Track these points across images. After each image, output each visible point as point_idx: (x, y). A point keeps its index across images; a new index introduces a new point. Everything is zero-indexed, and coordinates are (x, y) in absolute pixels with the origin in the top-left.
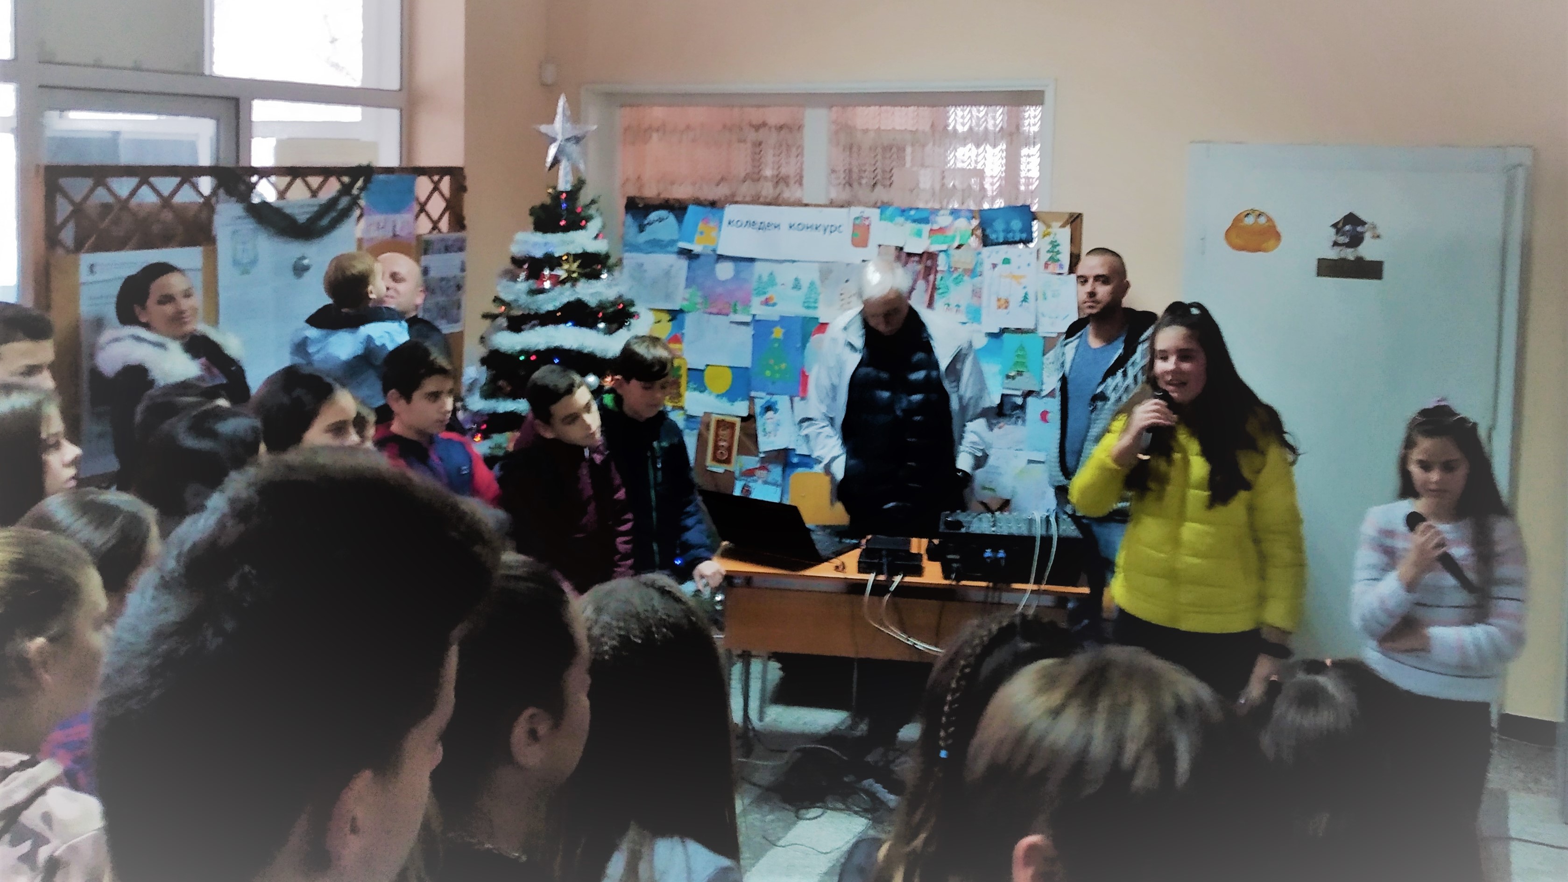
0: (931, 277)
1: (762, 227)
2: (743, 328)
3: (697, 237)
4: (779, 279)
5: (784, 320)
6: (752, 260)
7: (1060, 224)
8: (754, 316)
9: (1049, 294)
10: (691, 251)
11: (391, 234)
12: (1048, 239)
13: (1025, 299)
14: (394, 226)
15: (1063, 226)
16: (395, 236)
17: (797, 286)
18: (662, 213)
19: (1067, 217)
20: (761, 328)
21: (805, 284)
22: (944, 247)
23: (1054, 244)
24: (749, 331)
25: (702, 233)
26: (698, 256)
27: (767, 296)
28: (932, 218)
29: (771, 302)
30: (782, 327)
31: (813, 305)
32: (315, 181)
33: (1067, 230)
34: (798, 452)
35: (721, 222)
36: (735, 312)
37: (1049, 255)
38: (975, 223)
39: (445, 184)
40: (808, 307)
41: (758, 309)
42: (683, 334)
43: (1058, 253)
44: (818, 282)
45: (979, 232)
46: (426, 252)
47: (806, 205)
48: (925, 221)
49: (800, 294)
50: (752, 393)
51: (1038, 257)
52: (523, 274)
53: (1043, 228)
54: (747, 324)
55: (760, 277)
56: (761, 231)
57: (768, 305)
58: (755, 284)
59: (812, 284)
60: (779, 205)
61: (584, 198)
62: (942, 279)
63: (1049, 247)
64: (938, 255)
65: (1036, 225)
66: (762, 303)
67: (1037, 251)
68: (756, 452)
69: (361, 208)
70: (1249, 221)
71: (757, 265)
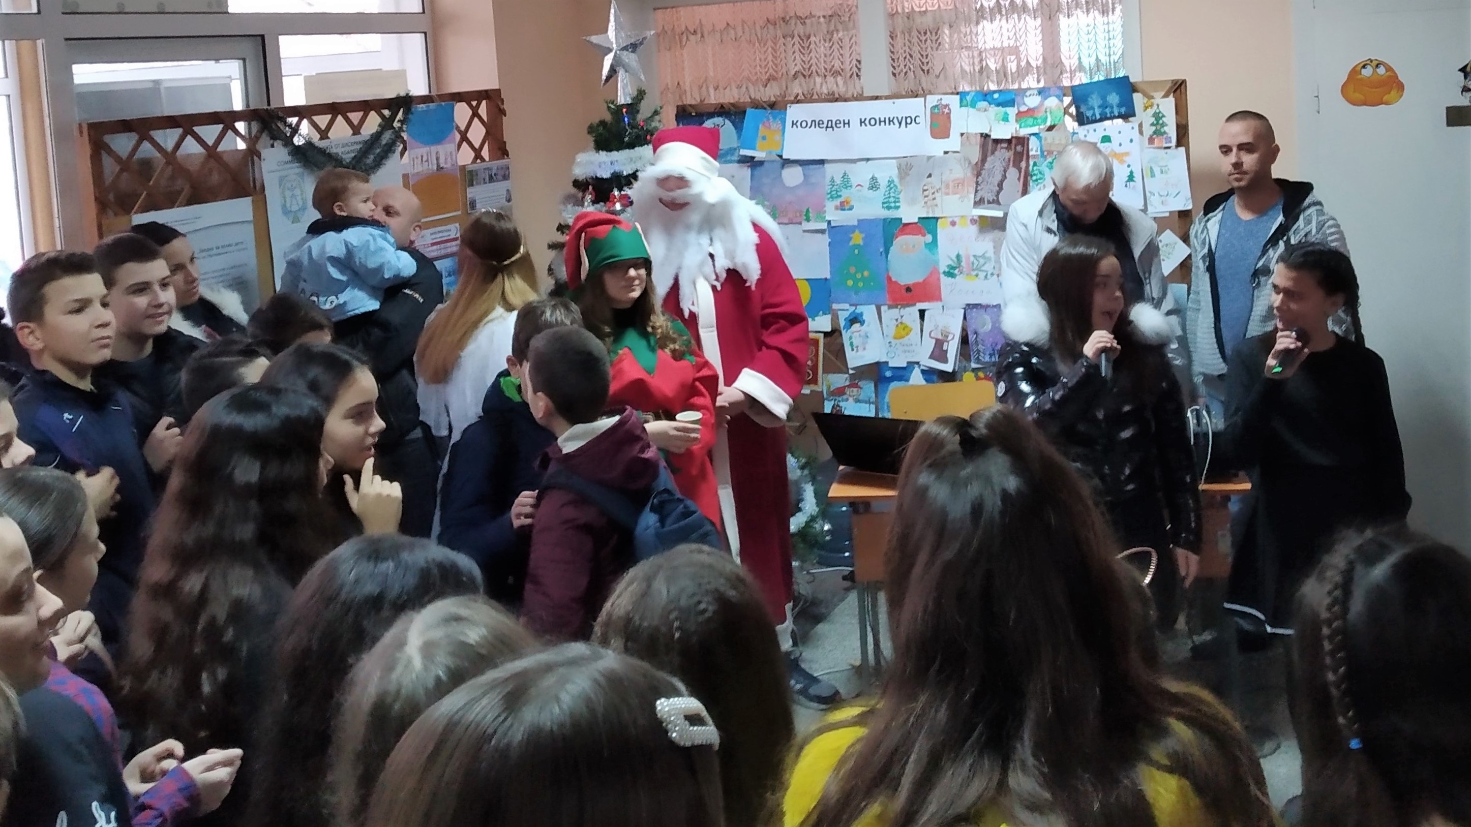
0: (1023, 164)
1: (831, 125)
2: (819, 235)
3: (759, 142)
4: (854, 181)
5: (863, 224)
6: (822, 162)
7: (1163, 93)
8: (829, 222)
9: (1157, 170)
10: (753, 158)
11: (435, 167)
12: (1151, 111)
13: (1131, 178)
14: (437, 159)
15: (1166, 96)
16: (439, 168)
17: (874, 185)
18: (718, 120)
19: (1169, 85)
20: (837, 234)
21: (883, 183)
22: (1035, 130)
23: (1158, 116)
24: (825, 239)
25: (764, 137)
26: (761, 163)
27: (842, 199)
28: (1018, 99)
29: (847, 207)
30: (861, 232)
31: (893, 205)
32: (355, 117)
33: (1171, 100)
34: (891, 365)
35: (784, 122)
36: (808, 220)
37: (1154, 128)
38: (1067, 100)
39: (483, 111)
40: (889, 208)
41: (833, 215)
43: (1163, 125)
44: (896, 180)
45: (1073, 110)
46: (471, 185)
47: (877, 98)
48: (1011, 103)
49: (879, 195)
50: (835, 306)
51: (1141, 132)
52: (589, 197)
53: (1146, 100)
54: (822, 232)
55: (833, 178)
56: (830, 130)
57: (844, 210)
58: (828, 189)
59: (891, 182)
60: (846, 100)
61: (645, 111)
62: (1035, 164)
63: (1153, 120)
64: (1028, 139)
65: (1137, 98)
66: (837, 208)
67: (1140, 126)
68: (844, 369)
69: (404, 142)
70: (1367, 72)
71: (828, 167)
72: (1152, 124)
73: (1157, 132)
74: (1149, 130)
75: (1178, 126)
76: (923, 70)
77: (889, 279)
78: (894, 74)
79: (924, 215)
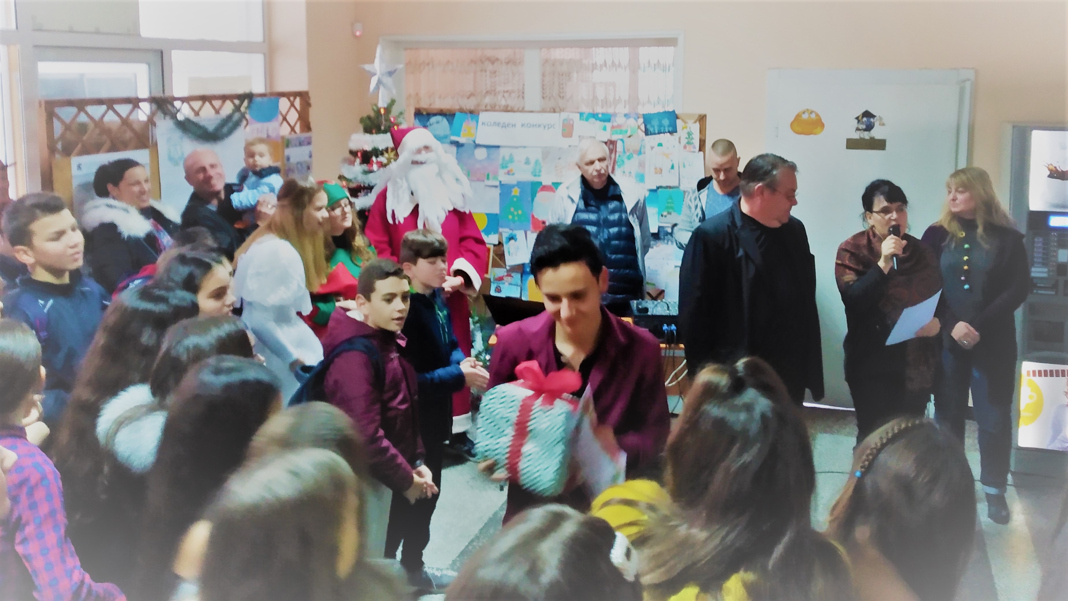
1: (505, 126)
2: (494, 189)
3: (462, 133)
4: (516, 159)
5: (520, 184)
6: (498, 147)
7: (693, 121)
8: (500, 182)
9: (687, 164)
10: (458, 142)
12: (686, 131)
13: (672, 167)
14: (268, 130)
15: (695, 122)
17: (527, 162)
18: (439, 118)
19: (696, 117)
20: (505, 189)
21: (533, 161)
22: (620, 136)
23: (689, 134)
24: (498, 191)
25: (465, 131)
26: (462, 145)
27: (509, 169)
28: (612, 119)
29: (511, 173)
30: (519, 188)
31: (537, 174)
32: (217, 103)
33: (697, 125)
35: (477, 122)
36: (488, 179)
37: (686, 140)
38: (640, 121)
39: (297, 102)
40: (535, 176)
41: (503, 178)
43: (692, 139)
44: (540, 160)
45: (643, 127)
46: (287, 146)
47: (532, 112)
48: (609, 120)
49: (530, 167)
50: (501, 230)
51: (680, 142)
52: (358, 161)
53: (683, 124)
54: (496, 187)
55: (504, 157)
56: (504, 128)
57: (509, 174)
58: (500, 161)
59: (537, 161)
60: (514, 112)
61: (395, 111)
62: (619, 156)
63: (687, 136)
64: (616, 142)
65: (679, 122)
66: (505, 174)
67: (680, 138)
68: (504, 266)
69: (247, 120)
70: (805, 116)
71: (501, 150)
72: (687, 138)
73: (688, 143)
74: (684, 141)
75: (700, 140)
76: (560, 97)
77: (533, 216)
78: (543, 98)
79: (555, 181)
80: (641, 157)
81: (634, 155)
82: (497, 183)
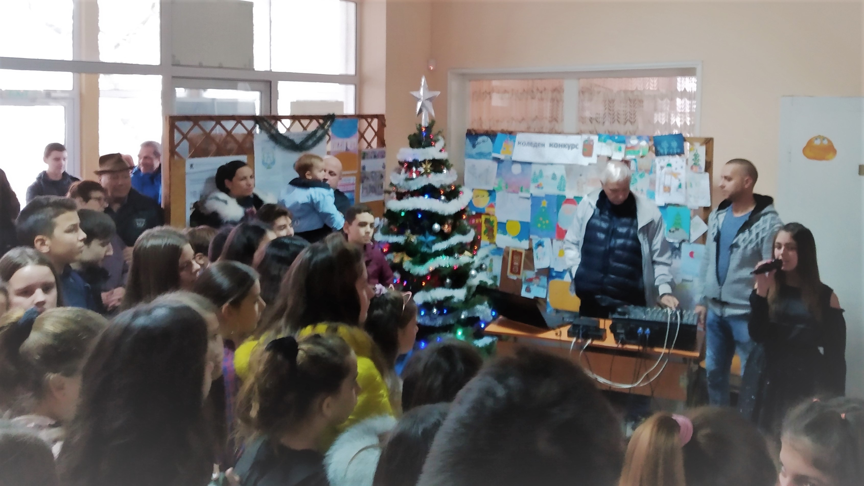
1: (536, 145)
2: (527, 200)
3: (501, 151)
4: (545, 175)
5: (548, 197)
6: (530, 163)
7: (700, 144)
8: (531, 194)
9: (693, 185)
10: (499, 158)
11: (345, 149)
12: (693, 153)
13: (680, 186)
14: (347, 145)
15: (702, 145)
17: (554, 177)
19: (704, 140)
20: (535, 200)
21: (558, 177)
22: (633, 157)
23: (696, 156)
24: (529, 202)
25: (504, 149)
26: (502, 161)
27: (539, 183)
28: (627, 140)
29: (541, 187)
30: (547, 200)
31: (562, 188)
32: (305, 122)
33: (704, 147)
34: (555, 270)
35: (515, 141)
36: (522, 191)
37: (693, 162)
38: (651, 143)
39: (375, 124)
40: (560, 190)
41: (534, 191)
42: (495, 204)
43: (699, 160)
44: (565, 176)
45: (653, 148)
46: (364, 159)
48: (623, 142)
49: (556, 182)
50: (531, 236)
51: (687, 163)
53: (690, 146)
54: (528, 198)
55: (535, 173)
56: (535, 148)
57: (539, 188)
58: (532, 176)
59: (562, 177)
63: (693, 158)
65: (687, 145)
66: (535, 187)
67: (687, 160)
69: (329, 136)
70: (817, 142)
71: (533, 166)
72: (693, 160)
73: (695, 164)
74: (691, 163)
75: (707, 162)
77: (557, 226)
79: (577, 195)
80: (652, 176)
81: (646, 175)
82: (529, 196)
